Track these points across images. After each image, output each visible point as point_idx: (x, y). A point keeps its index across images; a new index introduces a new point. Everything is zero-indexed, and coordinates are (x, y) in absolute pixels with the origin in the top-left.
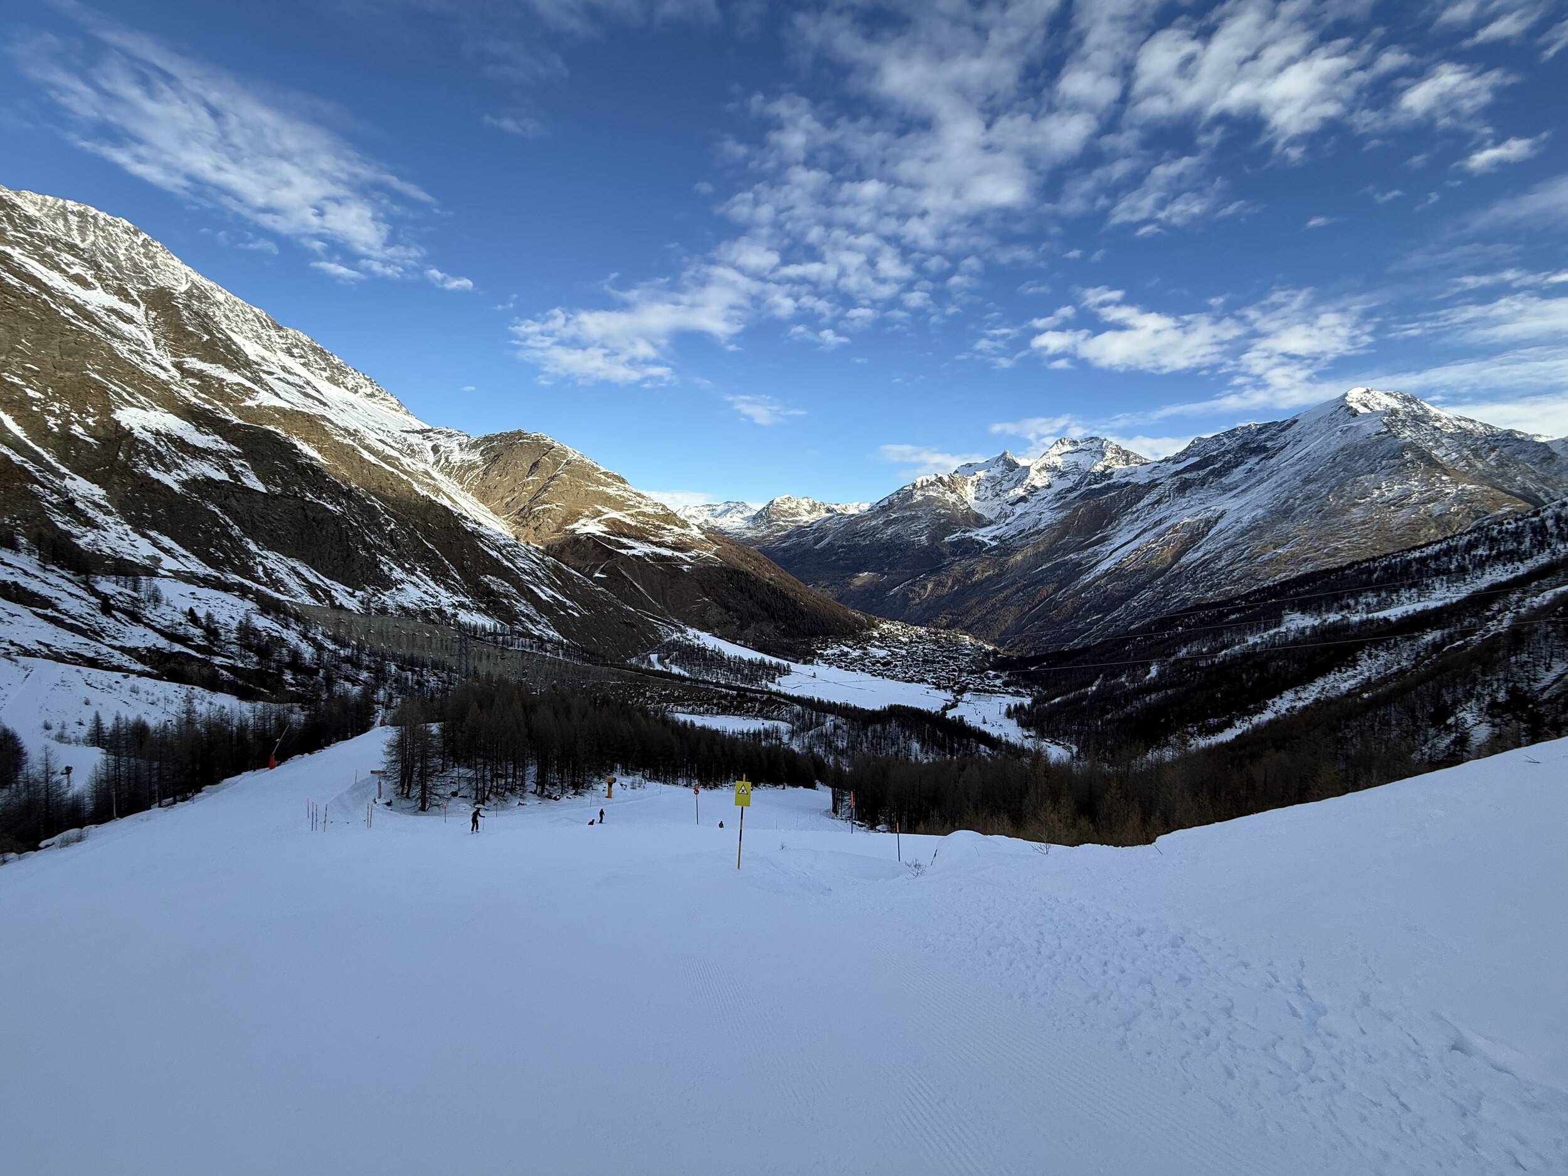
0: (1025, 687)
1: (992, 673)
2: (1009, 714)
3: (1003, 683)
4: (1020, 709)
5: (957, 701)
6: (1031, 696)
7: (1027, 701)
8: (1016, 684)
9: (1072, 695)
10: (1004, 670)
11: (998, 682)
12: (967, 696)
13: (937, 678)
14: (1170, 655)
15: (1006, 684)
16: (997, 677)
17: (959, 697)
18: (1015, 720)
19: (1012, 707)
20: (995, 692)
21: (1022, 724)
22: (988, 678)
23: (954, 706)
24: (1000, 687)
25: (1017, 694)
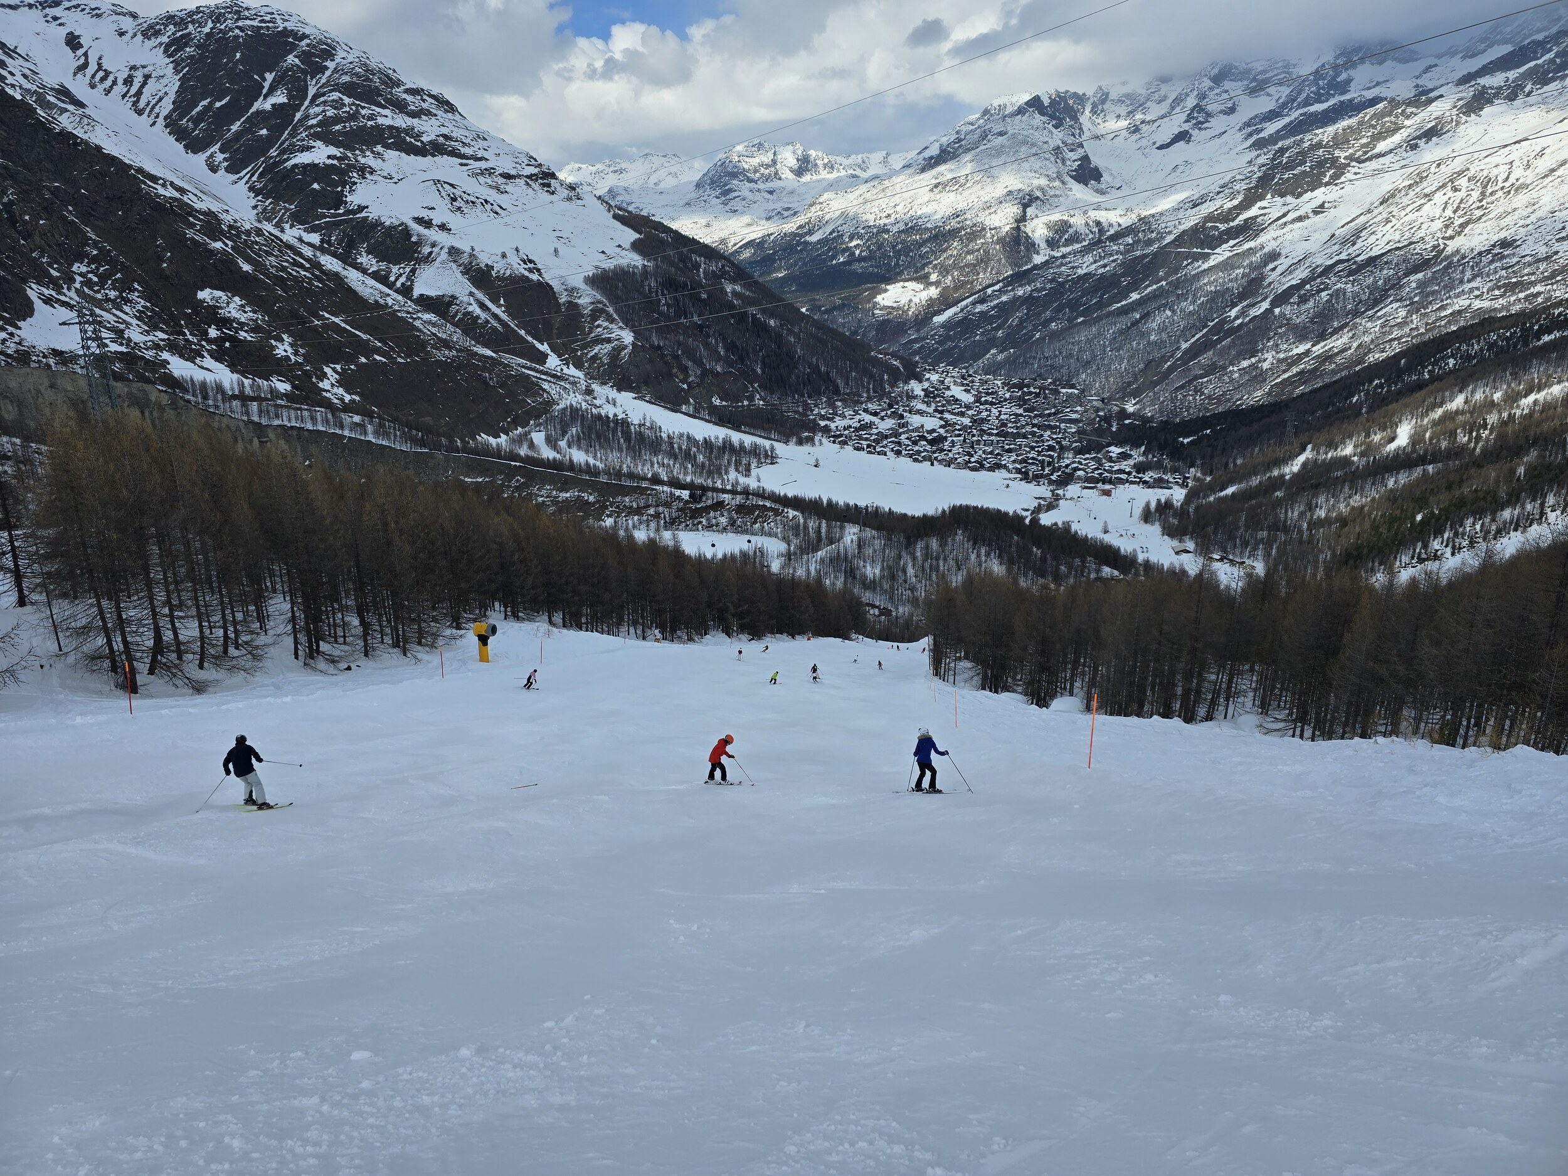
0: (1174, 470)
1: (1115, 451)
2: (1147, 516)
3: (1135, 466)
4: (1165, 508)
5: (1057, 498)
6: (1183, 485)
7: (1178, 495)
8: (1158, 466)
9: (1255, 481)
10: (1136, 445)
11: (1126, 465)
12: (1073, 490)
13: (1024, 461)
14: (1433, 407)
15: (1140, 468)
16: (1124, 456)
17: (1060, 492)
18: (1157, 524)
19: (1153, 505)
20: (1121, 481)
21: (1170, 532)
22: (1110, 460)
23: (1050, 507)
24: (1129, 473)
25: (1160, 483)
